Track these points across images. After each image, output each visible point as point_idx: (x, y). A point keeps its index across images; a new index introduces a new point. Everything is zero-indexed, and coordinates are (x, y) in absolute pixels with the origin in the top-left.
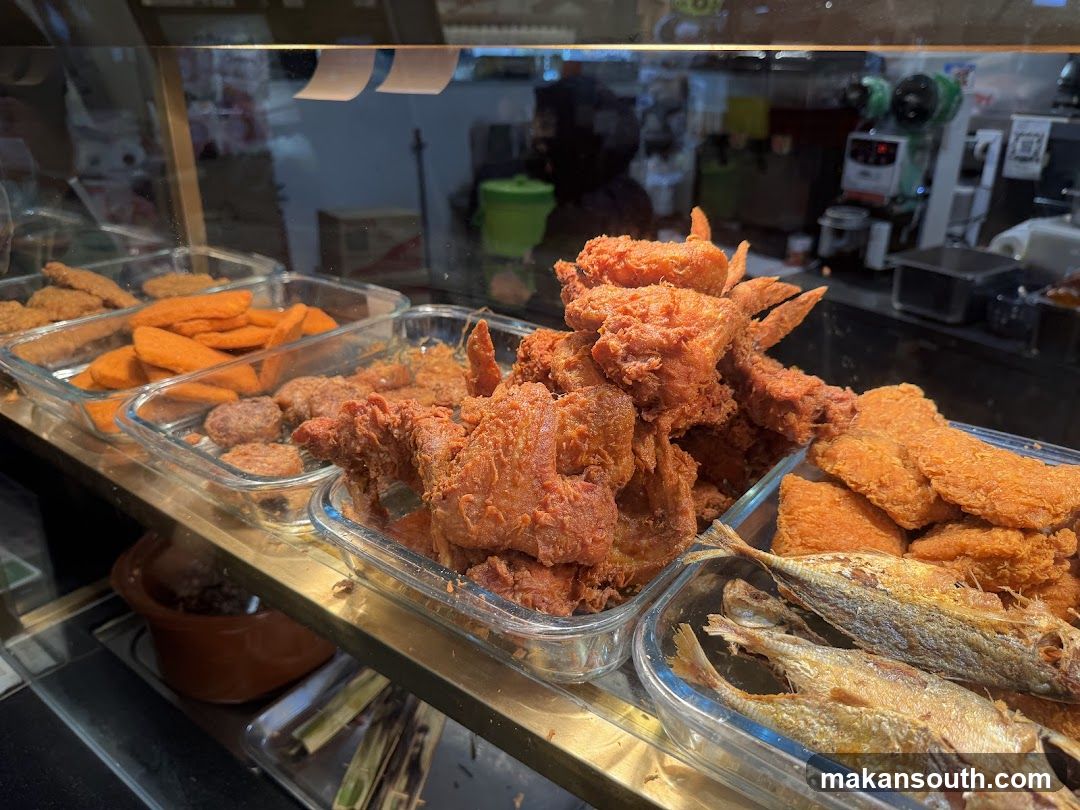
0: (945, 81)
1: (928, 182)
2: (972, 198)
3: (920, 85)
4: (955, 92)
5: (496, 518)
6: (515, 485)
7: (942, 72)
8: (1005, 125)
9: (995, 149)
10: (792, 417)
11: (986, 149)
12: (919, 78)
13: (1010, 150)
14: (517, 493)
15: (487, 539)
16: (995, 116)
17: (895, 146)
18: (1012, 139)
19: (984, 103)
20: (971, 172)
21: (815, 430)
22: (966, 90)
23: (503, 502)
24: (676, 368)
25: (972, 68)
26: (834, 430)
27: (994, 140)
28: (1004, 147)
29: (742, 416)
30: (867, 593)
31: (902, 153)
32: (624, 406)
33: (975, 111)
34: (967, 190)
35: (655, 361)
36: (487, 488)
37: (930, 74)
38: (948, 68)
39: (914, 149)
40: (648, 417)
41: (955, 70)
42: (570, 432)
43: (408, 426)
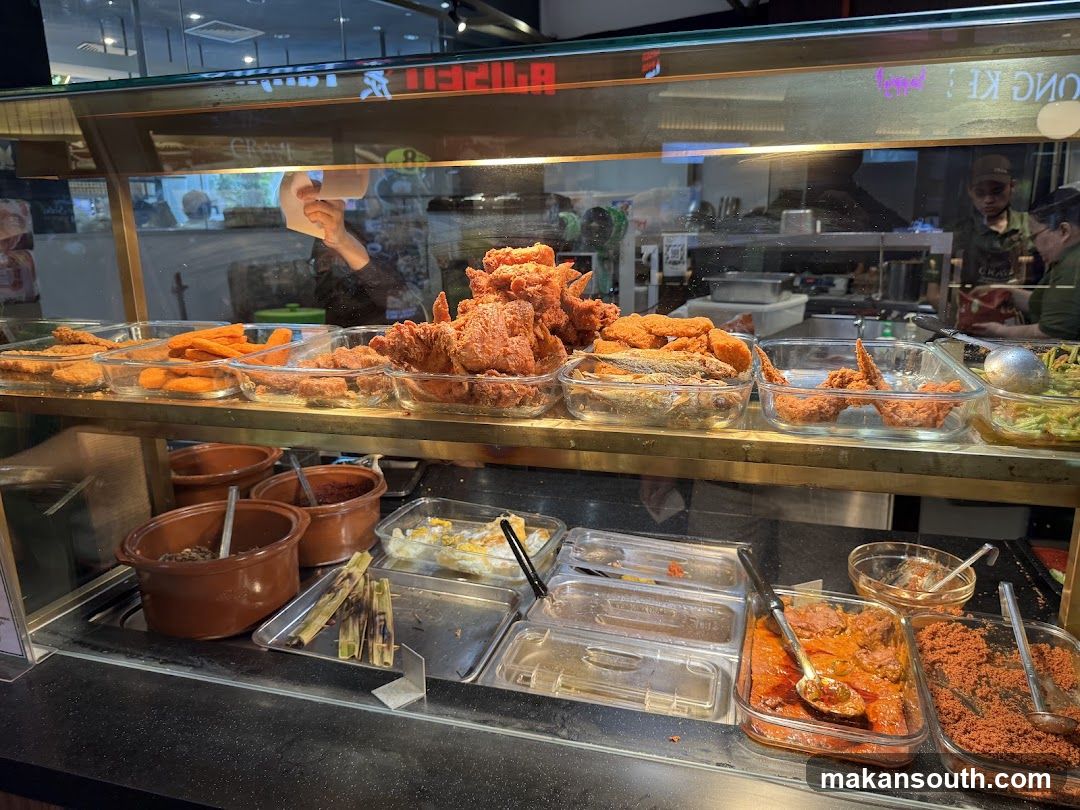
0: (614, 211)
1: (616, 284)
2: (646, 294)
3: (598, 214)
4: (622, 217)
5: (489, 353)
6: (494, 338)
7: (610, 205)
8: (659, 241)
9: (655, 257)
10: (593, 316)
11: (649, 259)
12: (597, 210)
13: (665, 257)
14: (495, 341)
15: (486, 362)
16: (651, 235)
17: (590, 258)
18: (665, 249)
19: (642, 226)
20: (642, 277)
21: (602, 323)
22: (629, 218)
23: (491, 345)
24: (547, 289)
25: (630, 203)
26: (610, 321)
27: (654, 252)
28: (661, 255)
29: (571, 322)
30: (637, 359)
31: (595, 263)
32: (529, 307)
33: (638, 233)
34: (642, 289)
35: (539, 286)
36: (482, 339)
37: (604, 207)
38: (614, 203)
39: (603, 260)
40: (538, 314)
41: (619, 205)
42: (508, 319)
43: (428, 332)
